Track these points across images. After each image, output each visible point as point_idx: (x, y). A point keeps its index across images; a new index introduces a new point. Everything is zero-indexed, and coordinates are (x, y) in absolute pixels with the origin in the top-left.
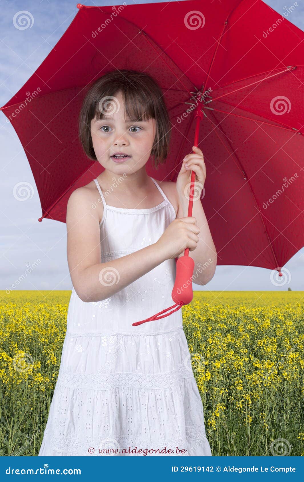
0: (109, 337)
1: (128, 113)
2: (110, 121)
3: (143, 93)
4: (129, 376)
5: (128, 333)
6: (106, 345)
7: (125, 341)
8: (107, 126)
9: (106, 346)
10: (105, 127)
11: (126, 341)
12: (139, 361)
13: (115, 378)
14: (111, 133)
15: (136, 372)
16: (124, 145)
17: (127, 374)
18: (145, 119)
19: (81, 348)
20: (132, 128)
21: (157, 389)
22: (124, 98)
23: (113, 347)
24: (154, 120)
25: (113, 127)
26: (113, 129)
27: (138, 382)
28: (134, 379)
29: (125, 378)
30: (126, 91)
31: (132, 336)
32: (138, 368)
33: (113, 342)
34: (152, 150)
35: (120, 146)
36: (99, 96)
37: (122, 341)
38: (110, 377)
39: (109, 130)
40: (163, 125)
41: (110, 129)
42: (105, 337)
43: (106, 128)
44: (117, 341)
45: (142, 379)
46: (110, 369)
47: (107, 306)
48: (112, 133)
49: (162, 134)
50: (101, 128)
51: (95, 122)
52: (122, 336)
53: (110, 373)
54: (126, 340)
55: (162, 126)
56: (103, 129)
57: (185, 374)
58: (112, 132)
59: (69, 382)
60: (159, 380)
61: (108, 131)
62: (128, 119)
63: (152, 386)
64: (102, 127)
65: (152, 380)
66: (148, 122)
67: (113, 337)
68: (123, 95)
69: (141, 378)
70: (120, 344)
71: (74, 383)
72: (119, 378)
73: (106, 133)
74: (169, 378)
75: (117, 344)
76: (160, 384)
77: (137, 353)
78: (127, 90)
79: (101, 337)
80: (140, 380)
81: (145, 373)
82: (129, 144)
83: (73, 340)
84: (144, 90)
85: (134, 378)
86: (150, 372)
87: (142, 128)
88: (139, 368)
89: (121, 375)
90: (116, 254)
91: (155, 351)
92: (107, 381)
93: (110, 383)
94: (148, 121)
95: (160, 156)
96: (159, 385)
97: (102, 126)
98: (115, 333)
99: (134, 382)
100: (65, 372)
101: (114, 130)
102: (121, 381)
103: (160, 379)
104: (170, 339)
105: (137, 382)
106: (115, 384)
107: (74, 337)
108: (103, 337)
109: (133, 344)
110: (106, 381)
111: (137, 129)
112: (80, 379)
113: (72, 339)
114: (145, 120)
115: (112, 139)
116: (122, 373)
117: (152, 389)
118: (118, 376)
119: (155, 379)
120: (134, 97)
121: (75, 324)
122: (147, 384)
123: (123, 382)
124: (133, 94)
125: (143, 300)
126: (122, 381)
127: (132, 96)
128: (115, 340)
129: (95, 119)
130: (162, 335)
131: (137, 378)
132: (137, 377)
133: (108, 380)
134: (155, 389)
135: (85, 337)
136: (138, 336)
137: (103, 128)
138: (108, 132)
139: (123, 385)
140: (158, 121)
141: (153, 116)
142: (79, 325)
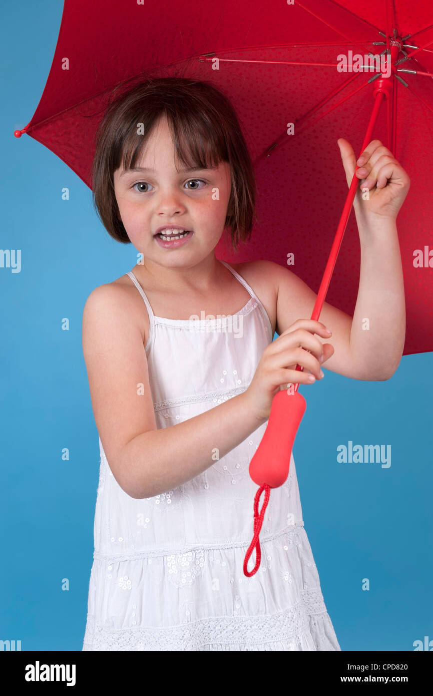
0: (179, 555)
1: (180, 154)
2: (149, 174)
3: (205, 117)
4: (220, 624)
5: (214, 545)
6: (176, 570)
7: (209, 561)
8: (144, 181)
9: (176, 573)
10: (139, 183)
11: (211, 561)
12: (237, 595)
13: (197, 630)
14: (151, 195)
15: (233, 615)
16: (178, 213)
17: (217, 620)
18: (211, 165)
19: (129, 581)
20: (189, 182)
21: (274, 642)
22: (173, 129)
23: (189, 574)
24: (227, 164)
25: (154, 183)
26: (154, 186)
27: (239, 632)
28: (231, 628)
29: (214, 628)
30: (175, 115)
31: (221, 550)
32: (238, 606)
33: (189, 564)
34: (227, 218)
35: (170, 216)
36: (127, 126)
37: (203, 561)
38: (188, 629)
39: (148, 188)
40: (242, 173)
41: (150, 187)
42: (172, 556)
43: (142, 186)
44: (195, 562)
45: (245, 626)
46: (188, 614)
47: (169, 500)
48: (154, 193)
49: (242, 188)
50: (133, 186)
51: (121, 175)
52: (204, 552)
53: (188, 622)
54: (211, 557)
55: (241, 175)
56: (136, 188)
57: (311, 608)
58: (153, 191)
59: (111, 646)
60: (277, 624)
61: (146, 191)
62: (182, 167)
63: (265, 636)
64: (135, 185)
65: (263, 627)
66: (217, 170)
67: (187, 554)
68: (170, 123)
69: (243, 625)
70: (201, 566)
71: (121, 647)
72: (204, 629)
73: (143, 193)
74: (292, 618)
75: (195, 568)
76: (279, 631)
77: (233, 579)
78: (177, 114)
79: (165, 558)
80: (243, 628)
81: (250, 615)
82: (186, 211)
83: (111, 568)
84: (206, 112)
85: (231, 625)
86: (258, 611)
87: (206, 181)
88: (238, 608)
89: (206, 622)
90: (177, 404)
91: (263, 572)
92: (183, 637)
93: (190, 641)
94: (218, 168)
95: (240, 228)
96: (277, 634)
97: (135, 183)
98: (190, 548)
99: (231, 634)
100: (102, 629)
101: (156, 188)
102: (207, 634)
103: (278, 622)
104: (285, 547)
105: (237, 632)
106: (198, 641)
107: (113, 564)
108: (168, 558)
109: (224, 564)
110: (181, 638)
111: (198, 184)
112: (131, 639)
113: (111, 566)
114: (212, 168)
115: (154, 203)
116: (210, 619)
117: (265, 642)
118: (202, 625)
119: (269, 624)
120: (189, 125)
121: (113, 538)
122: (254, 635)
123: (212, 635)
124: (188, 120)
125: (234, 482)
126: (209, 634)
127: (186, 123)
128: (191, 560)
129: (122, 168)
130: (271, 542)
131: (237, 626)
132: (235, 624)
133: (185, 636)
134: (271, 641)
135: (135, 560)
136: (232, 548)
137: (137, 186)
138: (147, 193)
139: (211, 640)
140: (234, 166)
141: (225, 158)
142: (120, 539)
